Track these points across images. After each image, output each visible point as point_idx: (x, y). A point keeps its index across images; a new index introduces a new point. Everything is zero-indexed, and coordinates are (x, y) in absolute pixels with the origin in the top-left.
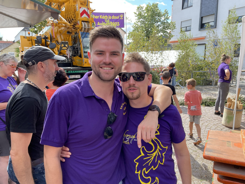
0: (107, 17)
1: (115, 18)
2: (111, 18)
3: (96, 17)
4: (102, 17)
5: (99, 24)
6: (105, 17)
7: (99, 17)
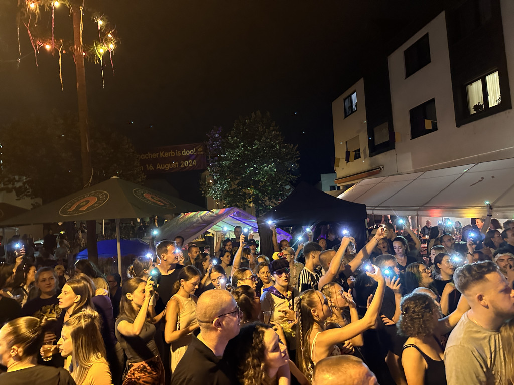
0: (173, 154)
1: (188, 153)
2: (180, 155)
3: (153, 156)
4: (164, 154)
5: (159, 167)
6: (169, 153)
7: (159, 155)
